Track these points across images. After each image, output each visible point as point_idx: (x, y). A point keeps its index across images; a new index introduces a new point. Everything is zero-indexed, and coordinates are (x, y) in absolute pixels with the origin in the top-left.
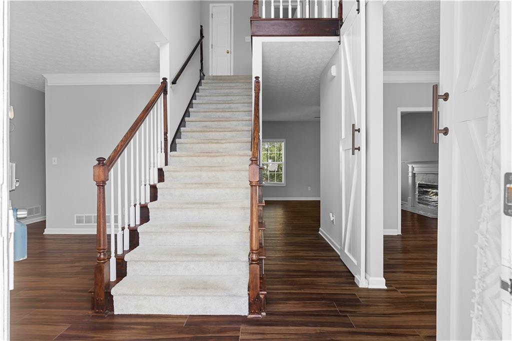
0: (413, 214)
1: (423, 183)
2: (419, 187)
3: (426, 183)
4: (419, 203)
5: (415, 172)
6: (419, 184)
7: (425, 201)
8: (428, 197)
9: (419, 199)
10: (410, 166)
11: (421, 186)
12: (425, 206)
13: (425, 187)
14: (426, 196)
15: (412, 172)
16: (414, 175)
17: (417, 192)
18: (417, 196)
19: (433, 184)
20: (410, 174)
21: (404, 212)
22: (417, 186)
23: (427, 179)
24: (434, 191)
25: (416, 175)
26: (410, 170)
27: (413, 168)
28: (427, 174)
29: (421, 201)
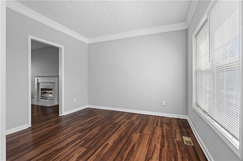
0: (38, 106)
1: (44, 88)
2: (41, 90)
3: (45, 88)
4: (41, 99)
5: (39, 82)
6: (41, 88)
7: (45, 97)
8: (47, 95)
9: (41, 97)
10: (36, 79)
11: (42, 89)
12: (45, 100)
13: (45, 90)
14: (45, 95)
15: (37, 82)
16: (38, 84)
17: (40, 93)
18: (40, 95)
19: (49, 88)
20: (36, 83)
21: (32, 106)
22: (40, 89)
23: (46, 85)
24: (50, 92)
25: (40, 83)
26: (36, 80)
27: (38, 80)
28: (46, 83)
29: (42, 98)
